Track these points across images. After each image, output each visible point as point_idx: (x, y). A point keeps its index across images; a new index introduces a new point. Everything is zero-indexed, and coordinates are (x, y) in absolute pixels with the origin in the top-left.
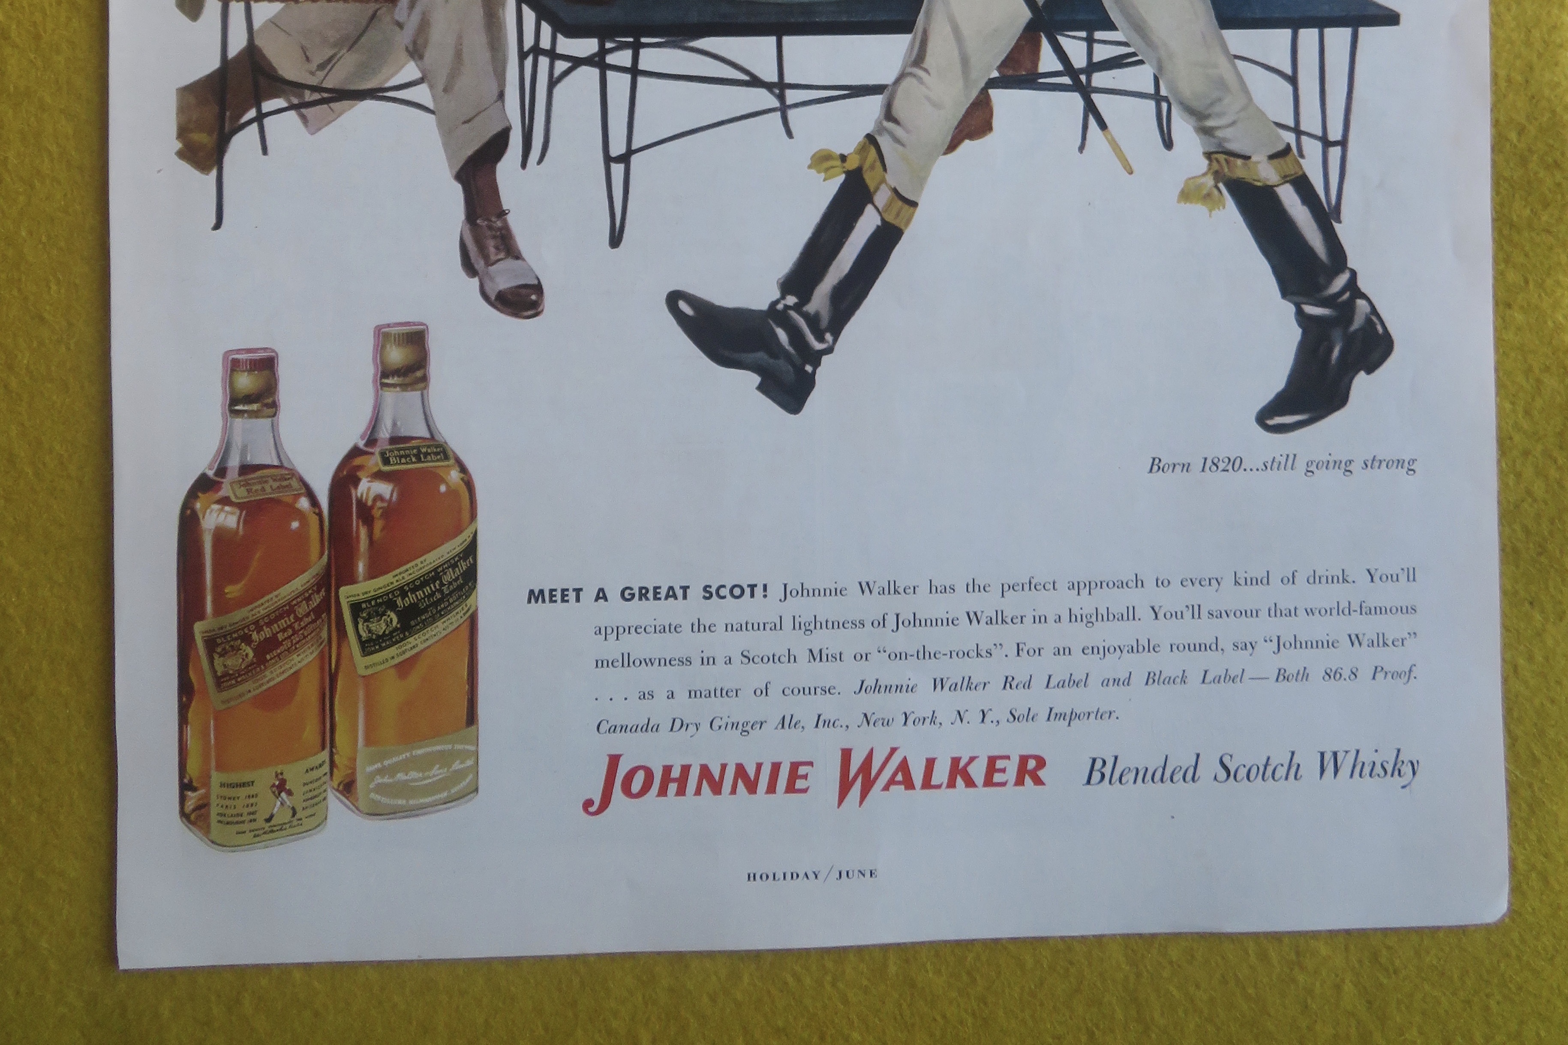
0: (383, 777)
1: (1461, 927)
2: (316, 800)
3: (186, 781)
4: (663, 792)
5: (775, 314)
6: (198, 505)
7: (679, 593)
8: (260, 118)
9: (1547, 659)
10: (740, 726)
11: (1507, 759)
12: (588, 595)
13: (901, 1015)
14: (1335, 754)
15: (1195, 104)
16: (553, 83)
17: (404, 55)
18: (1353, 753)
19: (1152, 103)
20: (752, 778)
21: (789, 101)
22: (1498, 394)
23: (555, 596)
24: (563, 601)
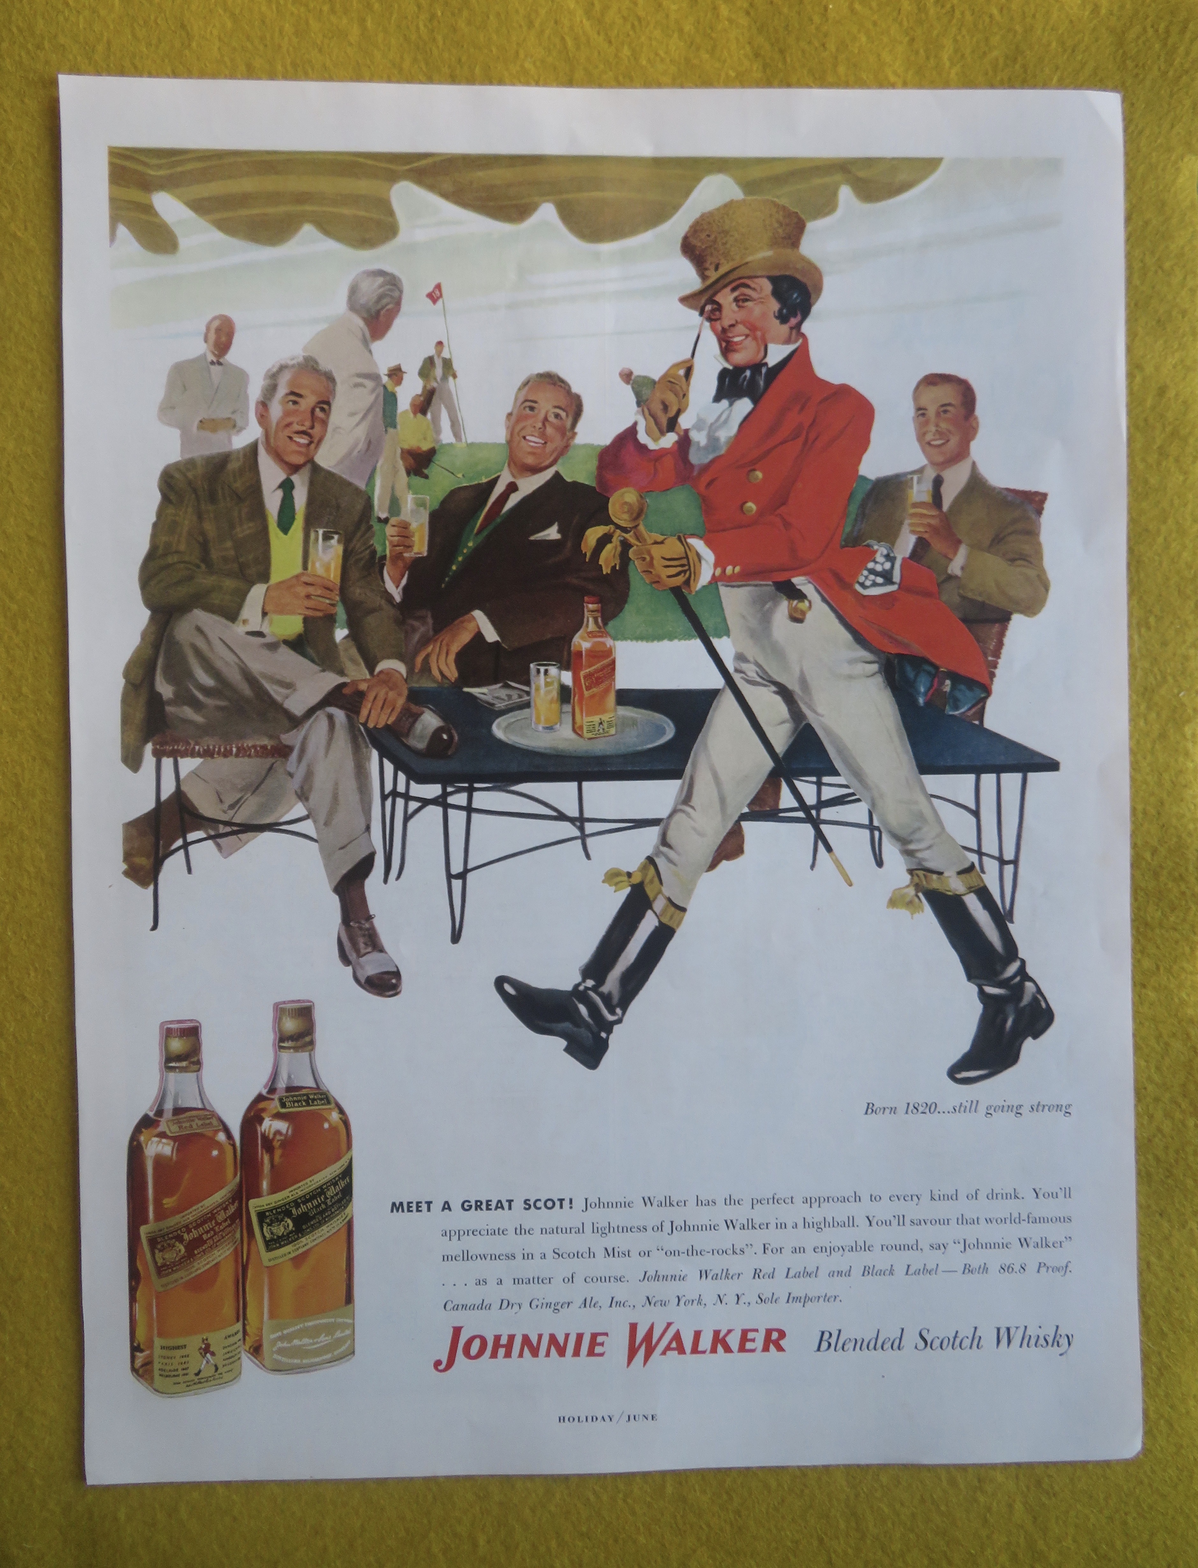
0: (283, 1343)
1: (1105, 1461)
3: (135, 1344)
4: (494, 1355)
5: (577, 994)
6: (142, 1138)
7: (506, 1205)
8: (186, 846)
9: (1173, 1258)
10: (553, 1306)
11: (1141, 1334)
12: (437, 1206)
13: (676, 1524)
14: (1008, 1329)
15: (902, 833)
16: (407, 818)
17: (294, 797)
18: (1023, 1329)
19: (867, 832)
20: (562, 1345)
21: (587, 832)
22: (1135, 1054)
23: (411, 1207)
24: (418, 1211)
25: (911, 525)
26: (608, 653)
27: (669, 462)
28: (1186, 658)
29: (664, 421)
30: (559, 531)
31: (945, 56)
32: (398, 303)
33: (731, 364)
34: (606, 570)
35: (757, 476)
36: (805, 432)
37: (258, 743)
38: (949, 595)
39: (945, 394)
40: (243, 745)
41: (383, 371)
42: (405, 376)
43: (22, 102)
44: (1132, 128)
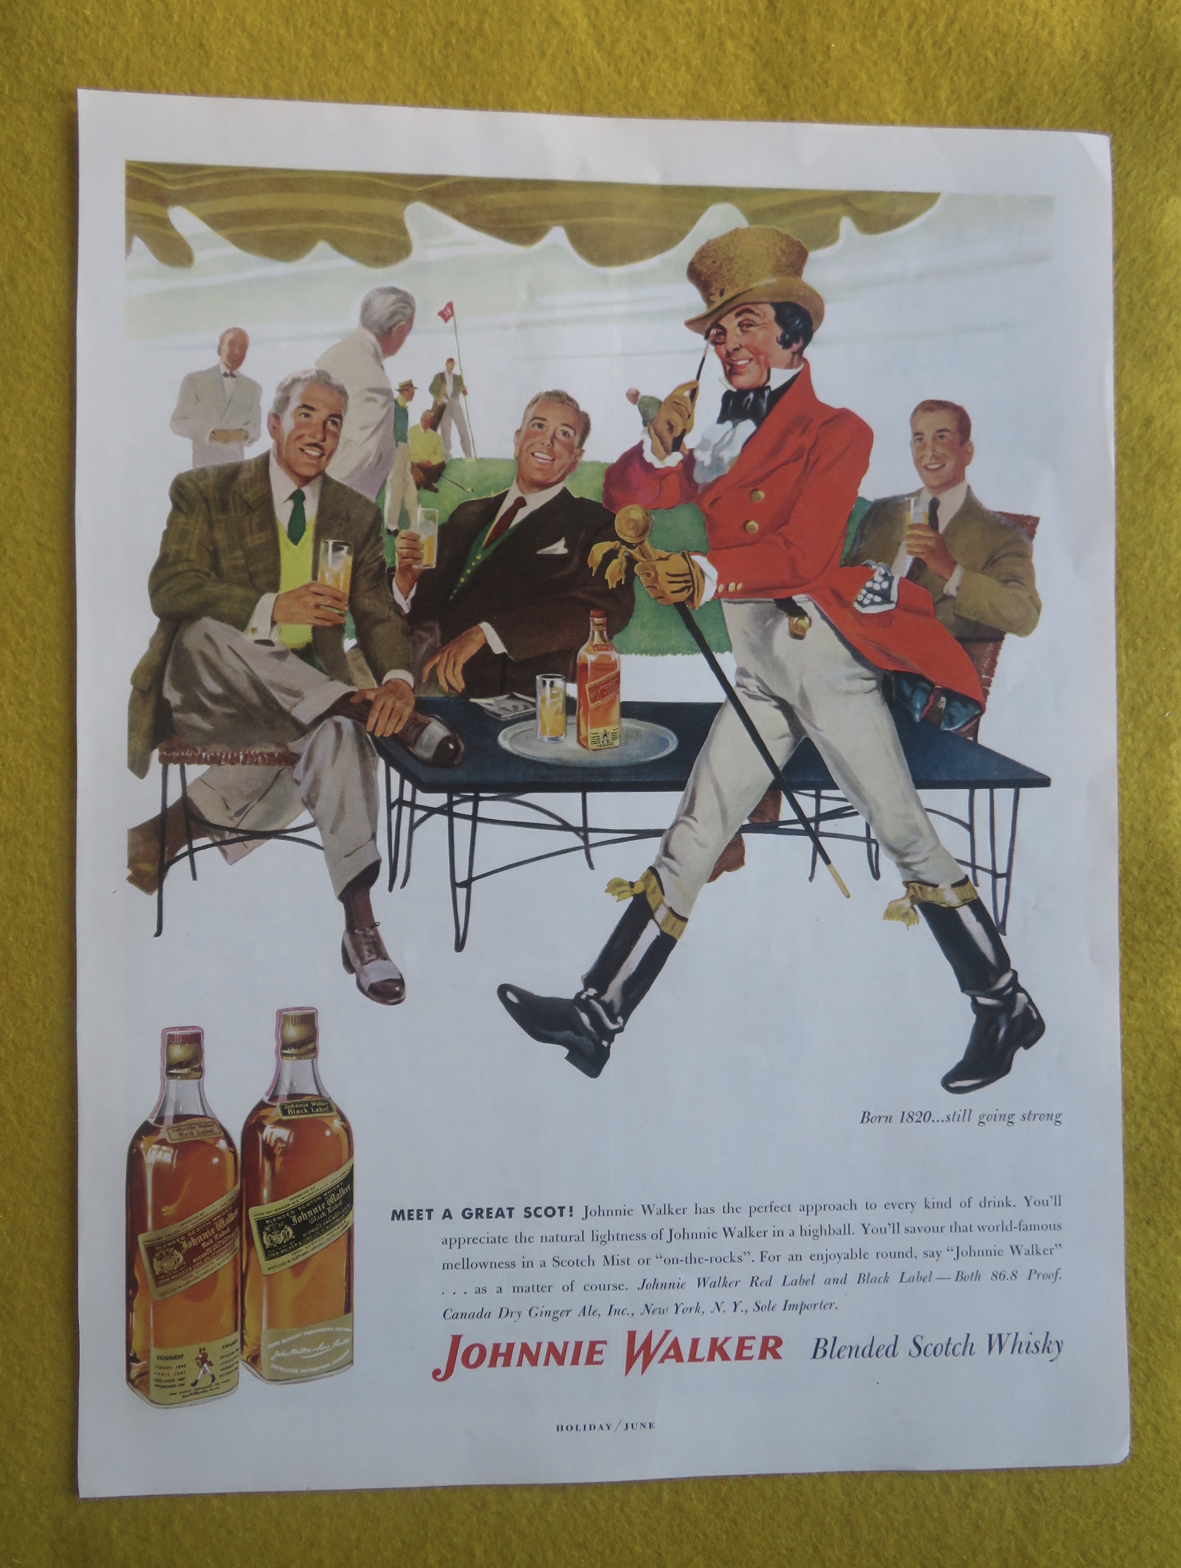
0: (281, 1352)
1: (1093, 1466)
2: (230, 1369)
3: (131, 1355)
4: (493, 1364)
5: (580, 1002)
6: (142, 1145)
7: (506, 1213)
8: (191, 852)
9: (1159, 1265)
10: (552, 1314)
11: (1129, 1340)
12: (438, 1214)
13: (672, 1533)
14: (1000, 1336)
15: (898, 846)
16: (413, 827)
17: (300, 805)
18: (1014, 1335)
19: (865, 845)
20: (561, 1353)
21: (591, 842)
22: (1123, 1065)
23: (412, 1215)
24: (418, 1218)
25: (908, 546)
26: (614, 666)
27: (674, 480)
28: (1172, 679)
29: (669, 441)
30: (565, 546)
31: (943, 94)
32: (410, 320)
33: (735, 387)
34: (612, 585)
35: (760, 496)
36: (806, 454)
37: (265, 750)
38: (946, 615)
39: (942, 420)
40: (250, 752)
41: (395, 386)
42: (416, 391)
43: (40, 115)
44: (1120, 169)
